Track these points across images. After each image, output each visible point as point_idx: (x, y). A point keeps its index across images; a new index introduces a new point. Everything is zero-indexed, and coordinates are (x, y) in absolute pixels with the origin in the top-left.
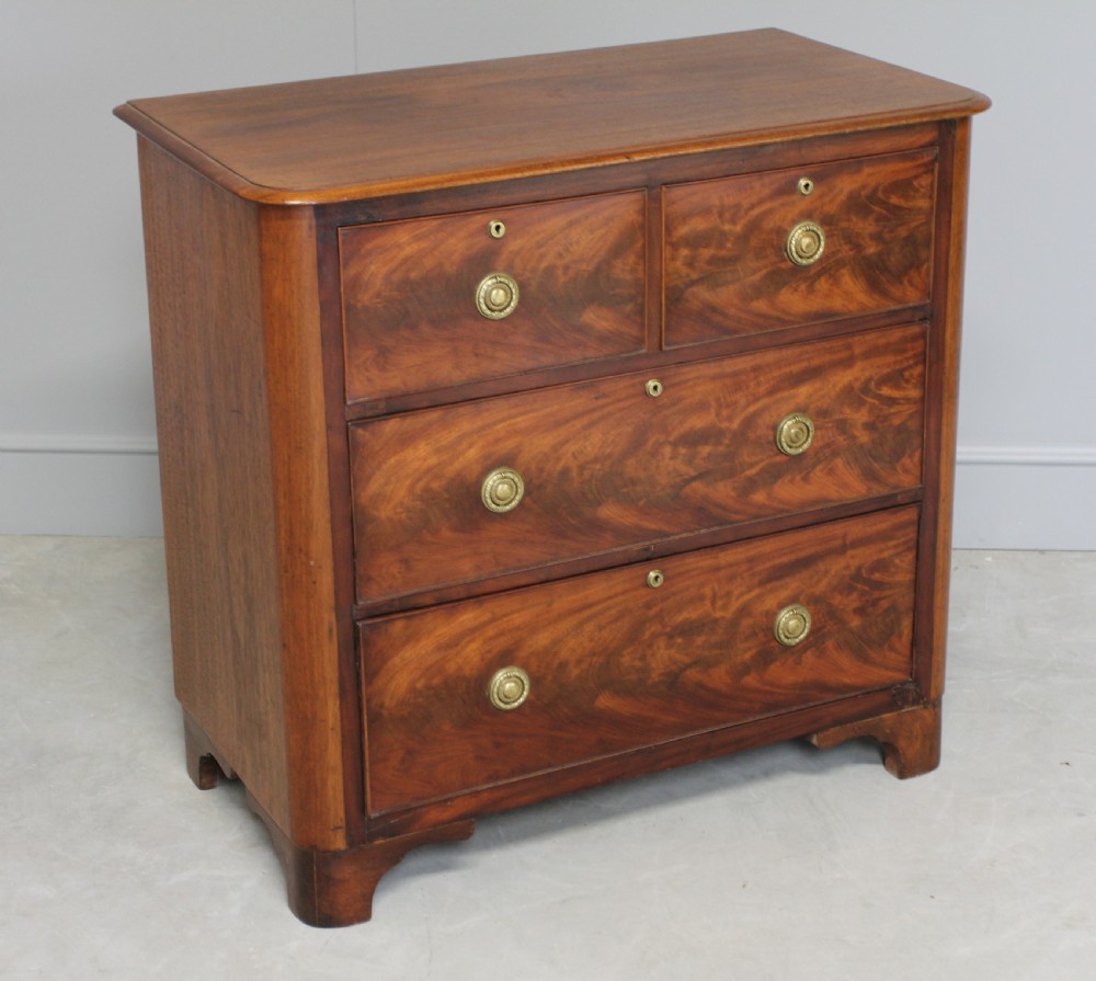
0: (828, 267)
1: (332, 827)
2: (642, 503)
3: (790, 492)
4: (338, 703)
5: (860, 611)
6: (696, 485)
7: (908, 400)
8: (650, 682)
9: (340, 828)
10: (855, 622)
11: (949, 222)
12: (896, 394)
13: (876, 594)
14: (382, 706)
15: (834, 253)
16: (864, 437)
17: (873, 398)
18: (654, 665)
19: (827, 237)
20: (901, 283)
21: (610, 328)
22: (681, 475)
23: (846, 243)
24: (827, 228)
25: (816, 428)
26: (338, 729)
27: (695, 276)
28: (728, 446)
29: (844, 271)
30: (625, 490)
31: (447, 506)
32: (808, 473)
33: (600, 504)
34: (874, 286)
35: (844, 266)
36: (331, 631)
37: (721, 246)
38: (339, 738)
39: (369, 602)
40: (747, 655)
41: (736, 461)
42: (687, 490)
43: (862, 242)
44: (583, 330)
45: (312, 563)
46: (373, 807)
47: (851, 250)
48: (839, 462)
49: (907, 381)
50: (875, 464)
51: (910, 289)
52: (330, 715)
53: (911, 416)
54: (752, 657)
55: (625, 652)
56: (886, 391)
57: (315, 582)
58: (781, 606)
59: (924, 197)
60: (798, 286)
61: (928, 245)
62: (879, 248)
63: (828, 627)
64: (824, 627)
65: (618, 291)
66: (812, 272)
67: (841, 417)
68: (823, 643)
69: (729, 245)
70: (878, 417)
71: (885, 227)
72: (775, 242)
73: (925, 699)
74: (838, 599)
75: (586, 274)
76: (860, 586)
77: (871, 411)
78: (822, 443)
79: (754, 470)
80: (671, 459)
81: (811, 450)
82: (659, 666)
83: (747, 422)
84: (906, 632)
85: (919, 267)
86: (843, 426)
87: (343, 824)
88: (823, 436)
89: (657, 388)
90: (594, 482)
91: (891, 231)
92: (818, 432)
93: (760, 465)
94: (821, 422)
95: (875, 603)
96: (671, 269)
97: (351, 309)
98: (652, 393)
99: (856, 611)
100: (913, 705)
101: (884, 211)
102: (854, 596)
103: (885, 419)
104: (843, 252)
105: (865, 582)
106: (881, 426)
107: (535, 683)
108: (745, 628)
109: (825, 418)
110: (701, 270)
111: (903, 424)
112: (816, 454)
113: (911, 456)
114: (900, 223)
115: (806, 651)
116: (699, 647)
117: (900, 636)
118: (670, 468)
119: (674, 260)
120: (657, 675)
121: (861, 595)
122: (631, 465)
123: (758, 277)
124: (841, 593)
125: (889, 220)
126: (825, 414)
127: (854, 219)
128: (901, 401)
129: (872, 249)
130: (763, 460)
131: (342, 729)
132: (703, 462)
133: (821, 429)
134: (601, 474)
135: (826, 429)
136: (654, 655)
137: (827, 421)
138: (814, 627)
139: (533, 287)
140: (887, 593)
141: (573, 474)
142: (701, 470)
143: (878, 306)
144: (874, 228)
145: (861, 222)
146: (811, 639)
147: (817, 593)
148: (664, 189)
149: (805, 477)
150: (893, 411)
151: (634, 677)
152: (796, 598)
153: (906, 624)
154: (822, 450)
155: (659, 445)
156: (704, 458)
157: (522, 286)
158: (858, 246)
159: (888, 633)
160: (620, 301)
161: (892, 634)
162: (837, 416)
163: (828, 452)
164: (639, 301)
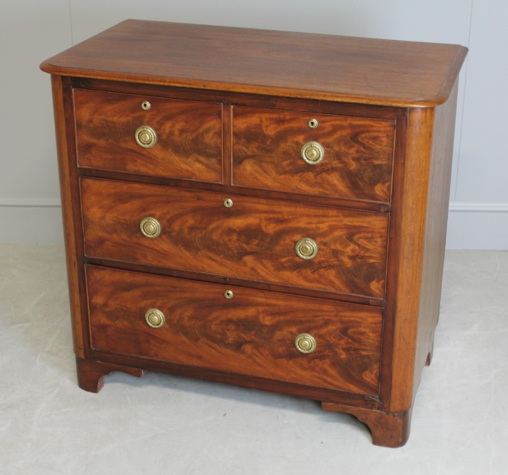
1: (78, 347)
4: (79, 295)
5: (347, 351)
6: (250, 257)
8: (227, 342)
9: (82, 349)
10: (343, 356)
12: (369, 246)
13: (356, 346)
15: (326, 164)
16: (348, 263)
17: (354, 244)
18: (229, 335)
19: (325, 153)
20: (372, 189)
22: (243, 250)
23: (338, 160)
24: (327, 149)
27: (249, 154)
30: (213, 247)
31: (125, 226)
32: (315, 271)
33: (200, 250)
34: (356, 186)
35: (336, 171)
37: (264, 142)
38: (80, 311)
39: (89, 257)
40: (281, 349)
41: (273, 252)
42: (246, 257)
43: (348, 161)
44: (190, 164)
45: (67, 232)
47: (340, 163)
48: (333, 271)
49: (376, 242)
50: (356, 279)
52: (76, 299)
54: (283, 351)
55: (213, 323)
56: (363, 243)
57: (68, 240)
58: (299, 332)
59: (387, 146)
60: (309, 174)
61: (390, 173)
62: (358, 167)
64: (325, 351)
65: (208, 150)
66: (317, 169)
67: (335, 248)
68: (324, 359)
69: (268, 143)
70: (357, 255)
71: (362, 157)
72: (295, 148)
73: (386, 410)
74: (333, 340)
75: (191, 138)
76: (346, 338)
77: (353, 251)
78: (323, 259)
79: (284, 260)
80: (237, 240)
81: (317, 260)
82: (231, 336)
83: (280, 235)
84: (375, 372)
85: (384, 183)
86: (336, 253)
87: (83, 347)
88: (323, 255)
89: (229, 203)
90: (197, 238)
91: (366, 160)
92: (321, 252)
93: (287, 258)
94: (323, 247)
95: (355, 350)
96: (236, 147)
97: (79, 126)
98: (227, 205)
99: (344, 349)
100: (378, 409)
101: (361, 148)
102: (343, 342)
103: (362, 258)
104: (336, 164)
105: (349, 337)
106: (359, 260)
107: (168, 321)
108: (279, 335)
109: (325, 246)
110: (253, 152)
111: (373, 263)
112: (320, 263)
113: (378, 281)
114: (371, 156)
115: (314, 359)
116: (253, 335)
117: (371, 372)
118: (237, 244)
119: (238, 143)
120: (231, 340)
121: (347, 343)
122: (215, 237)
123: (285, 163)
124: (334, 337)
125: (365, 153)
126: (325, 244)
127: (343, 147)
128: (372, 251)
129: (353, 166)
130: (288, 256)
131: (81, 307)
132: (255, 247)
133: (323, 251)
134: (200, 236)
135: (326, 252)
136: (228, 330)
137: (326, 248)
138: (318, 349)
139: (164, 137)
140: (363, 347)
141: (186, 231)
142: (253, 251)
143: (358, 197)
144: (355, 155)
145: (346, 150)
146: (317, 354)
147: (321, 333)
148: (232, 107)
149: (313, 273)
150: (367, 255)
151: (219, 336)
152: (308, 331)
153: (376, 368)
154: (323, 262)
155: (230, 231)
156: (256, 245)
157: (159, 136)
158: (345, 162)
159: (364, 368)
160: (209, 156)
161: (366, 369)
162: (333, 247)
163: (327, 264)
164: (219, 158)
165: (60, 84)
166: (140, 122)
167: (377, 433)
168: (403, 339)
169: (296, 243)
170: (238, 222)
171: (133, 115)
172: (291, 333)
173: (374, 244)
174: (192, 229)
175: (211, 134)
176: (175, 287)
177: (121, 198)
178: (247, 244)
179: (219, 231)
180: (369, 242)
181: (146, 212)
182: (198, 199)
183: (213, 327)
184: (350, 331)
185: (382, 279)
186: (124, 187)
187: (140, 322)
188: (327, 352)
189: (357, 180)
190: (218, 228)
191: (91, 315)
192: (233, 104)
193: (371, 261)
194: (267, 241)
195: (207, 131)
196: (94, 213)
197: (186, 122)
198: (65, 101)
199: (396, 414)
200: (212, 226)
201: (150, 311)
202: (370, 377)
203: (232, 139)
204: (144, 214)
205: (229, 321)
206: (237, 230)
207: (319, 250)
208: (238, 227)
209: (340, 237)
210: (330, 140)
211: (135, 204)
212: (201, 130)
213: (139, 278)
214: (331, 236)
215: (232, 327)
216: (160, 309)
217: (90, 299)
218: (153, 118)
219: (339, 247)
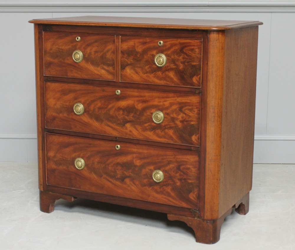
0: (167, 69)
8: (117, 177)
10: (178, 184)
11: (207, 63)
12: (190, 114)
13: (185, 177)
15: (168, 66)
16: (180, 125)
17: (183, 113)
18: (118, 173)
19: (167, 60)
20: (191, 79)
22: (125, 120)
23: (173, 63)
24: (168, 57)
30: (110, 119)
31: (66, 109)
33: (103, 121)
34: (182, 78)
35: (173, 70)
37: (136, 56)
38: (42, 161)
39: (48, 128)
41: (141, 120)
46: (47, 182)
50: (184, 135)
54: (146, 182)
55: (110, 165)
56: (187, 112)
58: (155, 169)
59: (198, 54)
61: (200, 70)
62: (184, 67)
65: (108, 62)
66: (163, 69)
68: (168, 186)
69: (138, 56)
70: (185, 120)
71: (186, 61)
72: (152, 58)
73: (202, 218)
74: (173, 174)
75: (100, 56)
76: (179, 172)
77: (182, 117)
78: (167, 123)
79: (146, 125)
80: (123, 114)
81: (163, 124)
82: (119, 173)
83: (144, 109)
84: (196, 193)
85: (197, 76)
86: (173, 119)
87: (42, 184)
88: (167, 121)
89: (119, 92)
90: (102, 114)
91: (188, 62)
92: (166, 119)
93: (148, 124)
94: (166, 116)
95: (185, 179)
96: (122, 59)
97: (45, 52)
98: (117, 94)
99: (179, 179)
100: (198, 218)
101: (185, 56)
102: (178, 175)
103: (187, 121)
104: (173, 66)
105: (182, 171)
106: (185, 123)
107: (86, 165)
108: (144, 171)
109: (168, 115)
110: (131, 61)
111: (193, 124)
112: (165, 126)
113: (196, 136)
114: (191, 60)
115: (163, 186)
116: (130, 172)
117: (194, 193)
118: (122, 117)
119: (123, 57)
120: (119, 176)
121: (180, 175)
122: (111, 112)
123: (147, 67)
124: (173, 172)
125: (187, 59)
126: (167, 114)
127: (176, 56)
128: (192, 117)
129: (181, 67)
130: (149, 122)
131: (42, 159)
132: (131, 118)
133: (166, 118)
134: (104, 112)
135: (168, 119)
136: (118, 169)
137: (168, 116)
138: (165, 180)
139: (87, 56)
140: (189, 177)
141: (97, 110)
142: (131, 120)
143: (184, 85)
144: (182, 60)
145: (178, 58)
146: (164, 183)
147: (166, 169)
148: (120, 36)
149: (161, 132)
150: (189, 119)
151: (112, 174)
152: (159, 168)
153: (196, 190)
154: (167, 125)
155: (119, 109)
156: (132, 117)
157: (84, 55)
158: (177, 65)
159: (190, 191)
160: (108, 65)
161: (191, 191)
162: (172, 116)
163: (169, 126)
164: (114, 66)
165: (37, 30)
166: (75, 48)
167: (198, 234)
168: (211, 171)
169: (152, 114)
170: (123, 104)
171: (72, 45)
172: (151, 170)
173: (193, 112)
174: (100, 108)
175: (110, 52)
176: (90, 144)
177: (64, 93)
178: (128, 116)
179: (113, 109)
180: (190, 111)
181: (76, 100)
182: (103, 91)
183: (110, 168)
184: (182, 167)
185: (197, 134)
186: (66, 86)
187: (72, 166)
188: (170, 182)
189: (183, 74)
190: (113, 107)
191: (47, 163)
192: (121, 35)
193: (192, 123)
194: (138, 114)
195: (108, 51)
196: (51, 102)
197: (98, 47)
198: (39, 38)
199: (208, 221)
200: (110, 106)
201: (77, 160)
202: (192, 196)
203: (120, 55)
204: (76, 101)
205: (118, 164)
206: (123, 108)
207: (165, 118)
208: (123, 106)
209: (175, 110)
210: (169, 52)
211: (71, 96)
212: (105, 51)
213: (72, 140)
214: (171, 109)
215: (119, 167)
216: (83, 158)
217: (47, 154)
218: (81, 46)
219: (175, 115)
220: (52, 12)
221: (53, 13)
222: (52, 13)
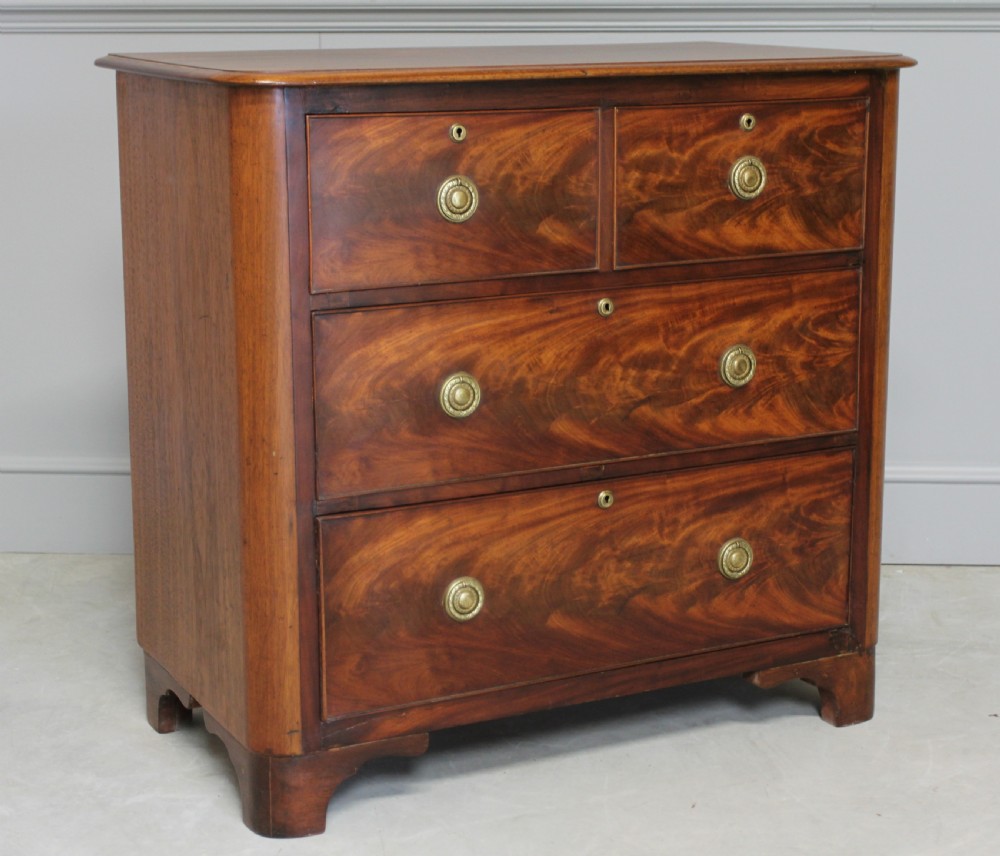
0: (767, 204)
1: (288, 731)
2: (593, 421)
3: (733, 424)
4: (297, 600)
5: (799, 551)
6: (645, 409)
7: (842, 343)
8: (600, 605)
9: (296, 731)
10: (795, 562)
11: (880, 171)
12: (831, 336)
13: (814, 536)
14: (340, 606)
15: (774, 191)
16: (803, 377)
17: (810, 338)
18: (604, 588)
19: (768, 174)
20: (837, 227)
21: (564, 242)
22: (631, 397)
23: (785, 183)
24: (768, 165)
25: (758, 363)
26: (297, 628)
27: (645, 199)
28: (674, 372)
29: (784, 209)
30: (577, 407)
31: (407, 407)
32: (750, 407)
33: (554, 419)
34: (811, 228)
35: (784, 204)
36: (291, 525)
37: (669, 172)
38: (297, 636)
39: (329, 498)
40: (693, 586)
41: (683, 388)
42: (636, 412)
43: (801, 184)
44: (540, 241)
45: (274, 454)
46: (329, 712)
47: (789, 189)
48: (779, 399)
49: (843, 325)
50: (813, 404)
51: (843, 233)
52: (289, 612)
53: (846, 359)
54: (697, 589)
55: (576, 572)
56: (822, 333)
57: (276, 474)
58: (725, 539)
59: (856, 144)
60: (741, 220)
61: (860, 193)
62: (816, 190)
63: (769, 564)
64: (765, 563)
65: (572, 207)
66: (755, 207)
67: (781, 354)
68: (765, 580)
69: (677, 173)
70: (815, 357)
71: (821, 170)
73: (860, 645)
74: (777, 537)
75: (542, 185)
76: (798, 525)
77: (809, 351)
78: (763, 379)
79: (699, 400)
80: (621, 380)
81: (754, 384)
82: (609, 589)
84: (842, 577)
85: (853, 213)
86: (782, 363)
87: (300, 728)
88: (764, 371)
89: (608, 306)
90: (548, 395)
91: (826, 175)
92: (762, 367)
93: (706, 394)
94: (763, 357)
95: (813, 544)
96: (622, 189)
98: (603, 312)
99: (795, 551)
100: (849, 651)
101: (820, 155)
102: (794, 536)
103: (822, 360)
104: (784, 190)
105: (803, 522)
106: (818, 367)
109: (766, 353)
110: (651, 193)
112: (757, 389)
113: (847, 398)
114: (835, 167)
115: (749, 585)
117: (836, 579)
118: (621, 389)
119: (625, 182)
120: (606, 599)
121: (800, 536)
125: (825, 164)
126: (766, 349)
127: (793, 158)
128: (836, 344)
129: (809, 191)
130: (708, 390)
132: (651, 387)
133: (764, 365)
134: (554, 388)
135: (768, 365)
136: (603, 577)
137: (768, 356)
138: (758, 563)
139: (492, 192)
140: (824, 534)
141: (529, 385)
142: (648, 395)
144: (811, 171)
145: (799, 163)
146: (753, 575)
147: (759, 525)
148: (616, 110)
150: (829, 353)
151: (585, 599)
153: (843, 569)
154: (762, 385)
156: (653, 383)
158: (797, 186)
159: (825, 576)
160: (574, 217)
161: (828, 577)
162: (777, 353)
163: (769, 387)
164: (592, 219)
166: (444, 171)
174: (540, 377)
180: (830, 328)
185: (852, 394)
189: (815, 215)
192: (618, 105)
194: (674, 368)
219: (787, 350)
220: (320, 32)
221: (323, 35)
222: (316, 36)
